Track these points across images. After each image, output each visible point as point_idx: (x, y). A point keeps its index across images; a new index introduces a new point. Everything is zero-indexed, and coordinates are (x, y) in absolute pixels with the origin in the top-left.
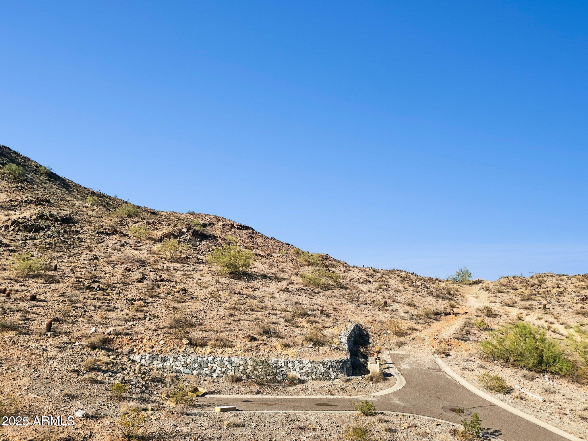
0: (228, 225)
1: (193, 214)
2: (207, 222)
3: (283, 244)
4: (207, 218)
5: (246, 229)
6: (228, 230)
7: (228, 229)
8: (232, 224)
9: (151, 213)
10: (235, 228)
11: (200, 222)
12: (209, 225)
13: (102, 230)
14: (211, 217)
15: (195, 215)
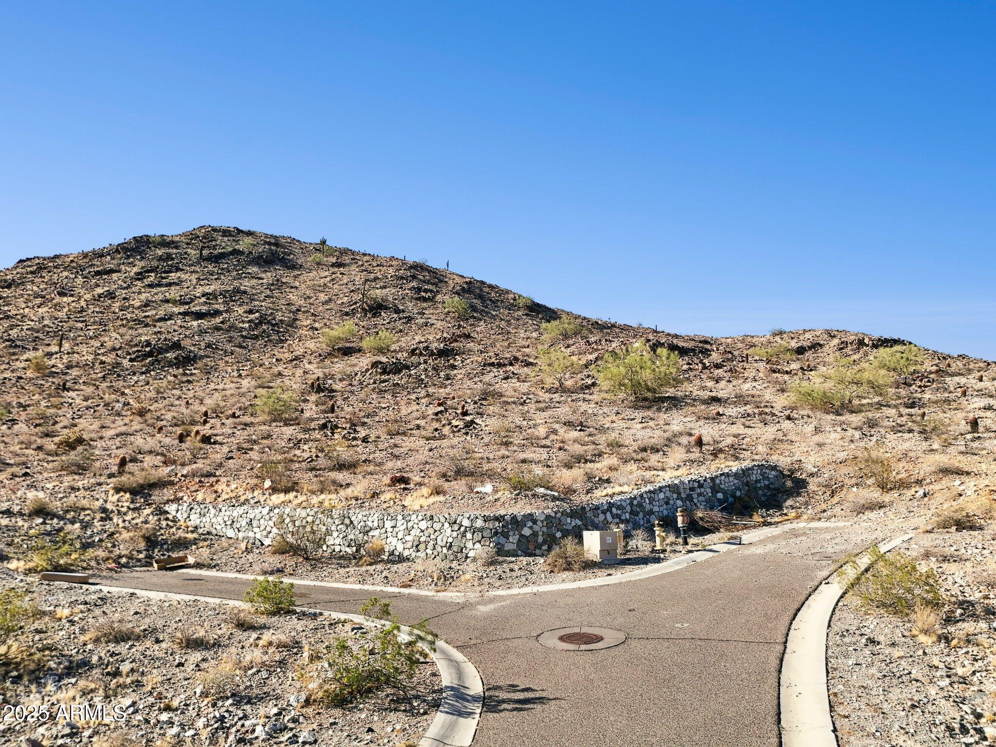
0: (851, 343)
1: (781, 333)
2: (806, 344)
3: (989, 364)
4: (807, 335)
6: (851, 353)
7: (852, 350)
8: (859, 340)
10: (867, 345)
11: (794, 344)
12: (810, 348)
13: (493, 360)
14: (818, 334)
15: (784, 335)
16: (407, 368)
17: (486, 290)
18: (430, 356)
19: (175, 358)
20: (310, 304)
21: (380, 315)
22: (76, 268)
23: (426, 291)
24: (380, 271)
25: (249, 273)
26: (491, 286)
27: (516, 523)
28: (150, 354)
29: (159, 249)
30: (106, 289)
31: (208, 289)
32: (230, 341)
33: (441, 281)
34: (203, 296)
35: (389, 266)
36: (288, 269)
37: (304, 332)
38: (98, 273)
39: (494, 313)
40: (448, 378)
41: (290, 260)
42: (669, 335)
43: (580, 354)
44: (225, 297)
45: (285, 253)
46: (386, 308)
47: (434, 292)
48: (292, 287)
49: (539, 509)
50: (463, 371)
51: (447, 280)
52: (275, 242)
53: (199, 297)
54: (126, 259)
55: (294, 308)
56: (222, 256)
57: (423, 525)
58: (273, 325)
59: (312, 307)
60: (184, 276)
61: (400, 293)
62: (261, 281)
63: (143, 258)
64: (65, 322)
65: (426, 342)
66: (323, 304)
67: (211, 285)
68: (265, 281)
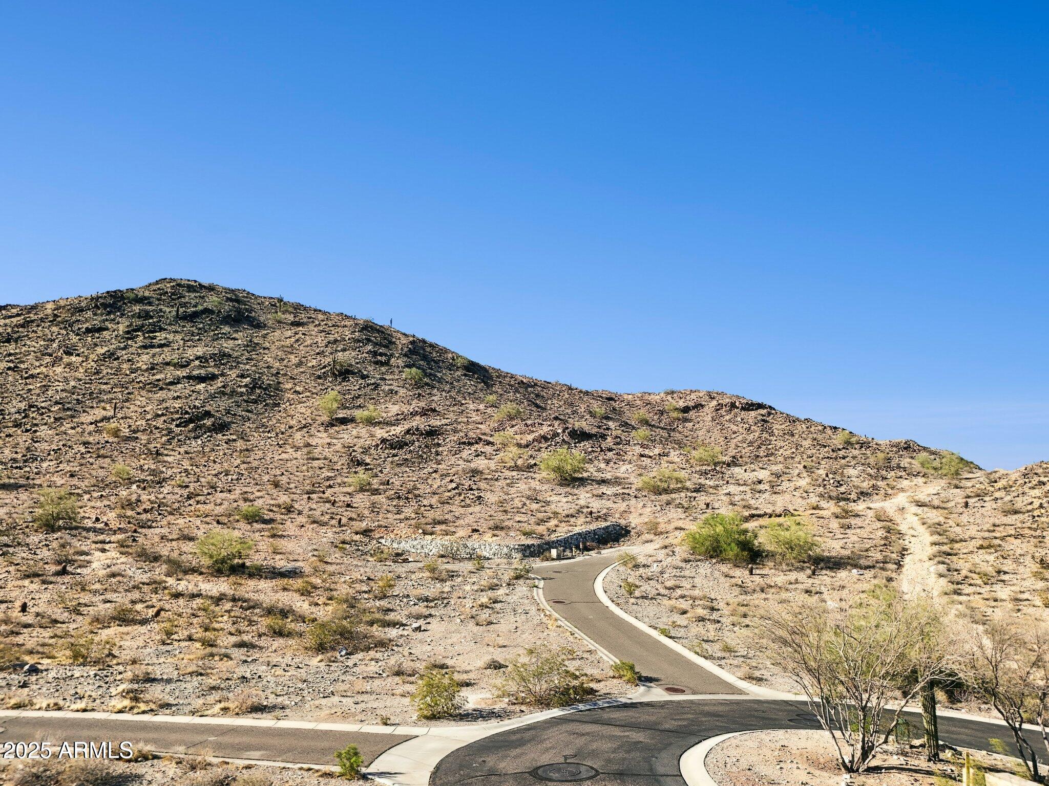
0: (725, 406)
1: (673, 392)
2: (691, 404)
3: (825, 428)
4: (693, 396)
5: (756, 409)
6: (724, 414)
7: (726, 411)
8: (732, 402)
10: (738, 408)
11: (681, 404)
12: (694, 408)
13: (464, 440)
14: (701, 395)
15: (675, 395)
16: (406, 444)
17: (428, 349)
18: (420, 435)
19: (213, 425)
20: (285, 366)
21: (349, 380)
22: (62, 323)
23: (381, 355)
24: (338, 332)
25: (223, 333)
26: (432, 346)
28: (191, 421)
29: (135, 305)
30: (106, 349)
31: (200, 351)
32: (239, 406)
33: (391, 343)
34: (197, 359)
35: (344, 327)
36: (255, 328)
37: (288, 395)
38: (88, 331)
39: (439, 375)
40: (437, 454)
41: (254, 318)
42: (581, 392)
43: (521, 434)
44: (215, 360)
45: (247, 310)
46: (353, 373)
47: (388, 356)
48: (264, 349)
49: (535, 542)
50: (445, 448)
51: (394, 340)
52: (235, 297)
53: (193, 360)
54: (107, 315)
55: (274, 371)
56: (195, 315)
58: (265, 389)
59: (288, 369)
60: (171, 337)
61: (359, 357)
62: (236, 342)
63: (122, 315)
64: (89, 383)
65: (402, 414)
66: (296, 367)
67: (197, 346)
68: (240, 342)
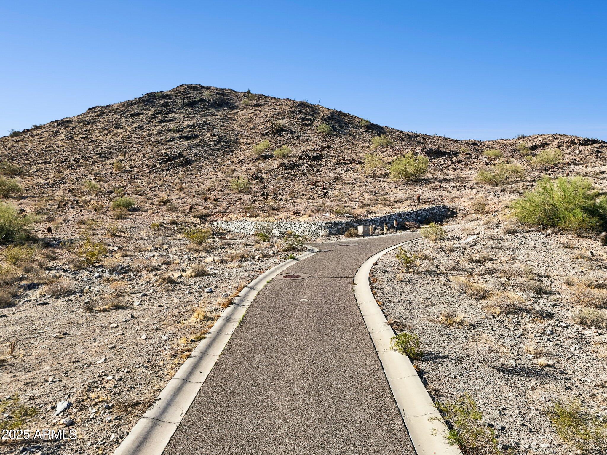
0: (566, 143)
1: (523, 137)
2: (538, 144)
4: (540, 138)
5: (592, 144)
6: (565, 148)
8: (571, 140)
9: (472, 144)
10: (576, 144)
11: (530, 144)
12: (540, 146)
13: (341, 161)
14: (546, 137)
15: (525, 139)
16: (298, 166)
17: (342, 117)
18: (309, 160)
19: (181, 162)
20: (244, 130)
21: (282, 135)
22: (120, 113)
23: (307, 120)
24: (281, 108)
25: (210, 112)
26: (345, 115)
27: (336, 224)
28: (168, 160)
29: (161, 100)
30: (138, 124)
31: (191, 123)
32: (206, 152)
33: (316, 113)
34: (188, 127)
35: (286, 105)
36: (231, 109)
37: (242, 146)
38: (132, 115)
39: (346, 131)
40: (318, 171)
41: (231, 104)
42: (452, 140)
43: (388, 156)
44: (199, 127)
45: (228, 99)
46: (286, 131)
47: (312, 120)
48: (233, 120)
50: (326, 167)
51: (319, 112)
52: (222, 92)
53: (186, 128)
54: (145, 106)
55: (236, 132)
56: (195, 103)
57: (305, 225)
58: (226, 143)
59: (245, 131)
60: (177, 116)
61: (293, 122)
62: (217, 117)
63: (153, 106)
64: (122, 143)
65: (307, 151)
66: (251, 130)
67: (191, 120)
68: (219, 117)
